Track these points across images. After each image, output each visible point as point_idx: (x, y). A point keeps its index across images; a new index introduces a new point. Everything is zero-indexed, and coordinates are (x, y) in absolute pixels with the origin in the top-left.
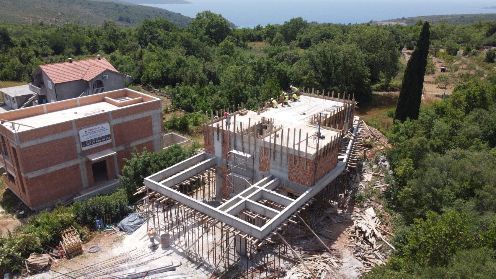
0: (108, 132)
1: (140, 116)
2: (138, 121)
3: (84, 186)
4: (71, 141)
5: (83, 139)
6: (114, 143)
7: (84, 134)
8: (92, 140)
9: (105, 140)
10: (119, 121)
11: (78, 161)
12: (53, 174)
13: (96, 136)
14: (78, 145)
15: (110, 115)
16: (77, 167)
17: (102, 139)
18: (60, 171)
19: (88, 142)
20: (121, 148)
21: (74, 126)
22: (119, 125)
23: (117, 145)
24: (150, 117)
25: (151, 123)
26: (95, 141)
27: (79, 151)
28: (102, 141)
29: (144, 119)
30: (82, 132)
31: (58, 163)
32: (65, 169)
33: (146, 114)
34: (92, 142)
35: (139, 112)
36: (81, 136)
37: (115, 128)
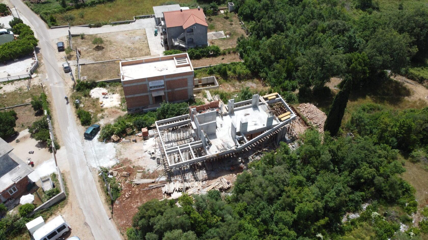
0: (163, 84)
1: (181, 78)
2: (179, 80)
3: (151, 103)
4: (145, 86)
5: (150, 86)
6: (166, 88)
9: (161, 87)
10: (169, 79)
11: (148, 94)
12: (137, 97)
13: (156, 85)
14: (148, 88)
15: (165, 77)
16: (147, 96)
17: (159, 86)
18: (140, 96)
19: (153, 87)
20: (170, 91)
21: (147, 80)
22: (169, 81)
23: (168, 89)
24: (187, 79)
25: (187, 81)
26: (157, 87)
27: (148, 90)
29: (184, 79)
30: (150, 83)
31: (139, 93)
32: (142, 96)
33: (184, 77)
34: (154, 87)
35: (180, 76)
36: (149, 84)
37: (167, 82)
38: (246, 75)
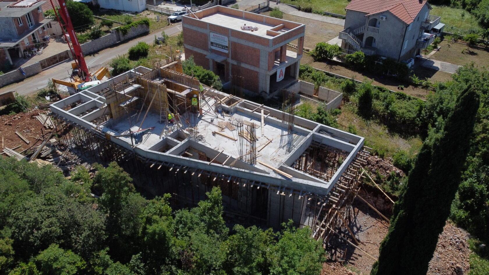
0: (227, 44)
1: (250, 44)
2: (248, 48)
4: (206, 37)
6: (230, 55)
7: (212, 36)
8: (217, 44)
9: (225, 49)
10: (235, 40)
11: (209, 54)
12: (196, 53)
15: (230, 32)
19: (214, 43)
20: (235, 63)
22: (235, 44)
24: (259, 50)
26: (219, 46)
27: (209, 46)
28: (222, 48)
29: (254, 50)
35: (251, 41)
37: (232, 44)
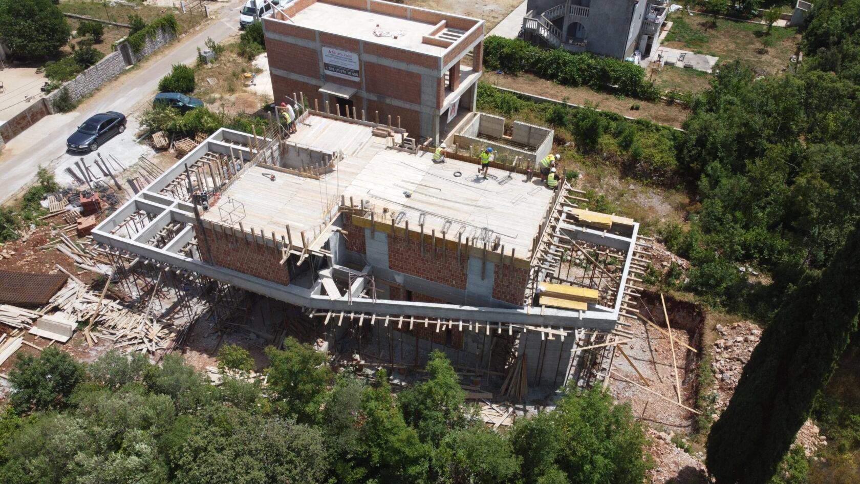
0: (357, 68)
1: (403, 66)
2: (399, 71)
4: (315, 56)
5: (326, 60)
7: (328, 54)
9: (352, 75)
10: (373, 59)
11: (321, 83)
13: (339, 63)
14: (321, 65)
15: (361, 46)
17: (348, 71)
18: (303, 83)
19: (331, 66)
20: (373, 97)
21: (318, 38)
22: (372, 65)
24: (419, 76)
25: (420, 85)
26: (340, 69)
28: (347, 74)
29: (410, 75)
30: (325, 50)
31: (301, 73)
32: (307, 84)
33: (414, 69)
34: (336, 68)
35: (402, 60)
36: (323, 52)
37: (368, 67)
38: (656, 170)
